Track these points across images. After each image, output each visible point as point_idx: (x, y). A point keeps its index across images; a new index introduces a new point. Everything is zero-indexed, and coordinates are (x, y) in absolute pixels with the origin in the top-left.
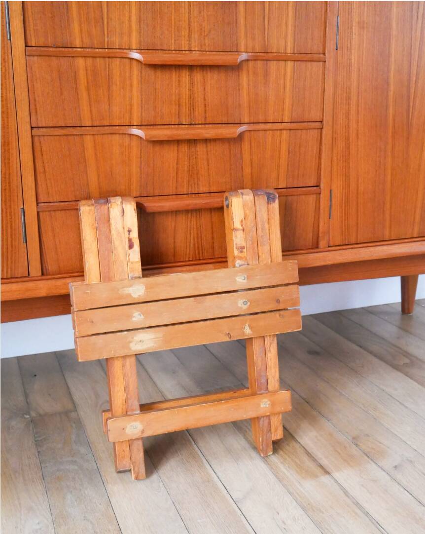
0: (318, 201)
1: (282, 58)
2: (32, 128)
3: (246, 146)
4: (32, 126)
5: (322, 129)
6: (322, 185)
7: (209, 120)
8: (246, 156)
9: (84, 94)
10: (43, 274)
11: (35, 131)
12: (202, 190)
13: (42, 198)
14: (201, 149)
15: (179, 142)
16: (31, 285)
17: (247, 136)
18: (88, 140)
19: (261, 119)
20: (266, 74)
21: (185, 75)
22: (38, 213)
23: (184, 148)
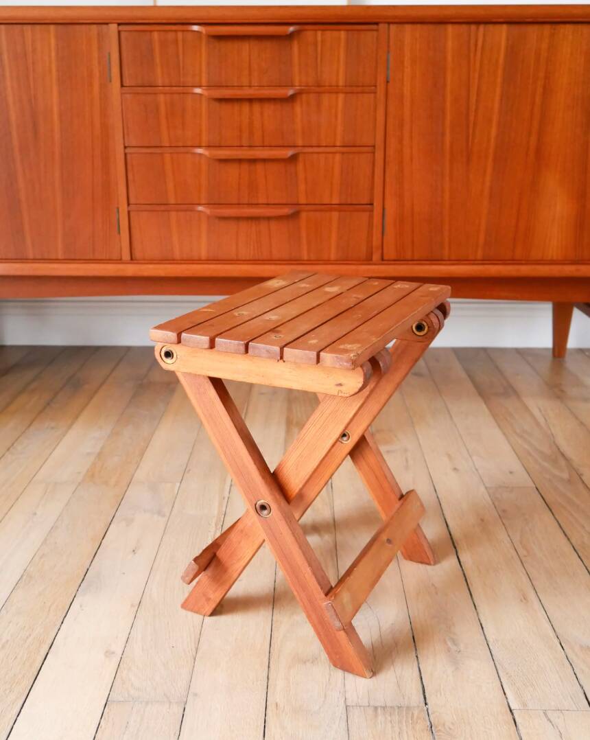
0: (371, 217)
1: (334, 90)
2: (125, 147)
3: (300, 166)
4: (126, 145)
5: (374, 153)
6: (375, 204)
7: (266, 144)
8: (301, 175)
9: (163, 121)
10: (132, 259)
11: (128, 150)
12: (260, 201)
13: (132, 201)
14: (259, 167)
15: (240, 161)
16: (121, 266)
17: (301, 158)
18: (167, 158)
19: (314, 143)
20: (319, 105)
21: (246, 108)
22: (129, 212)
23: (245, 167)
